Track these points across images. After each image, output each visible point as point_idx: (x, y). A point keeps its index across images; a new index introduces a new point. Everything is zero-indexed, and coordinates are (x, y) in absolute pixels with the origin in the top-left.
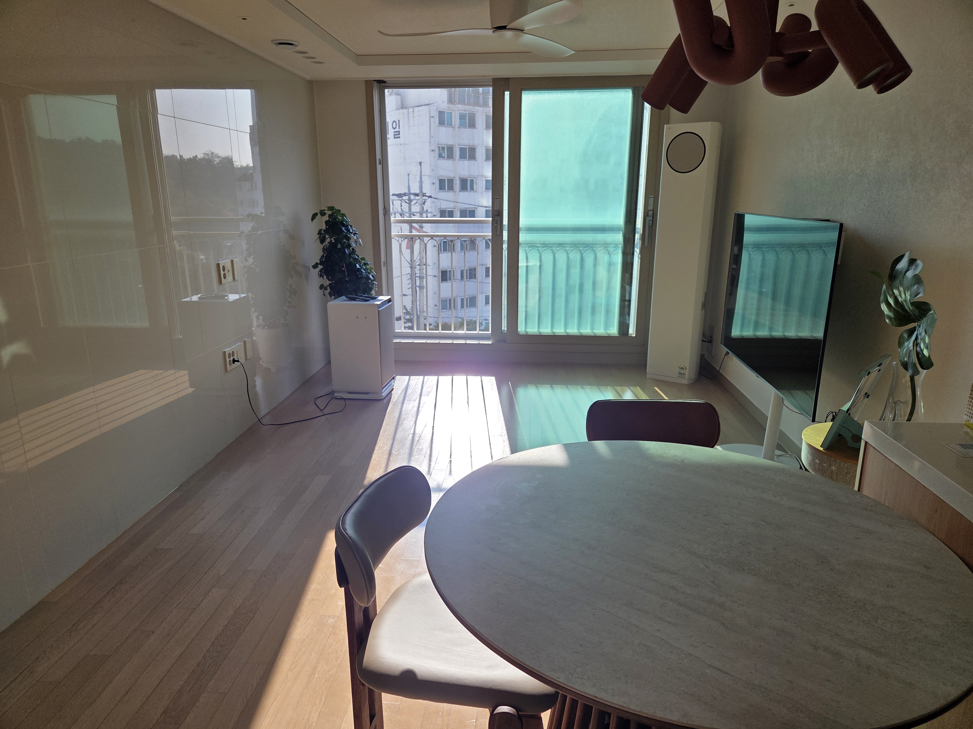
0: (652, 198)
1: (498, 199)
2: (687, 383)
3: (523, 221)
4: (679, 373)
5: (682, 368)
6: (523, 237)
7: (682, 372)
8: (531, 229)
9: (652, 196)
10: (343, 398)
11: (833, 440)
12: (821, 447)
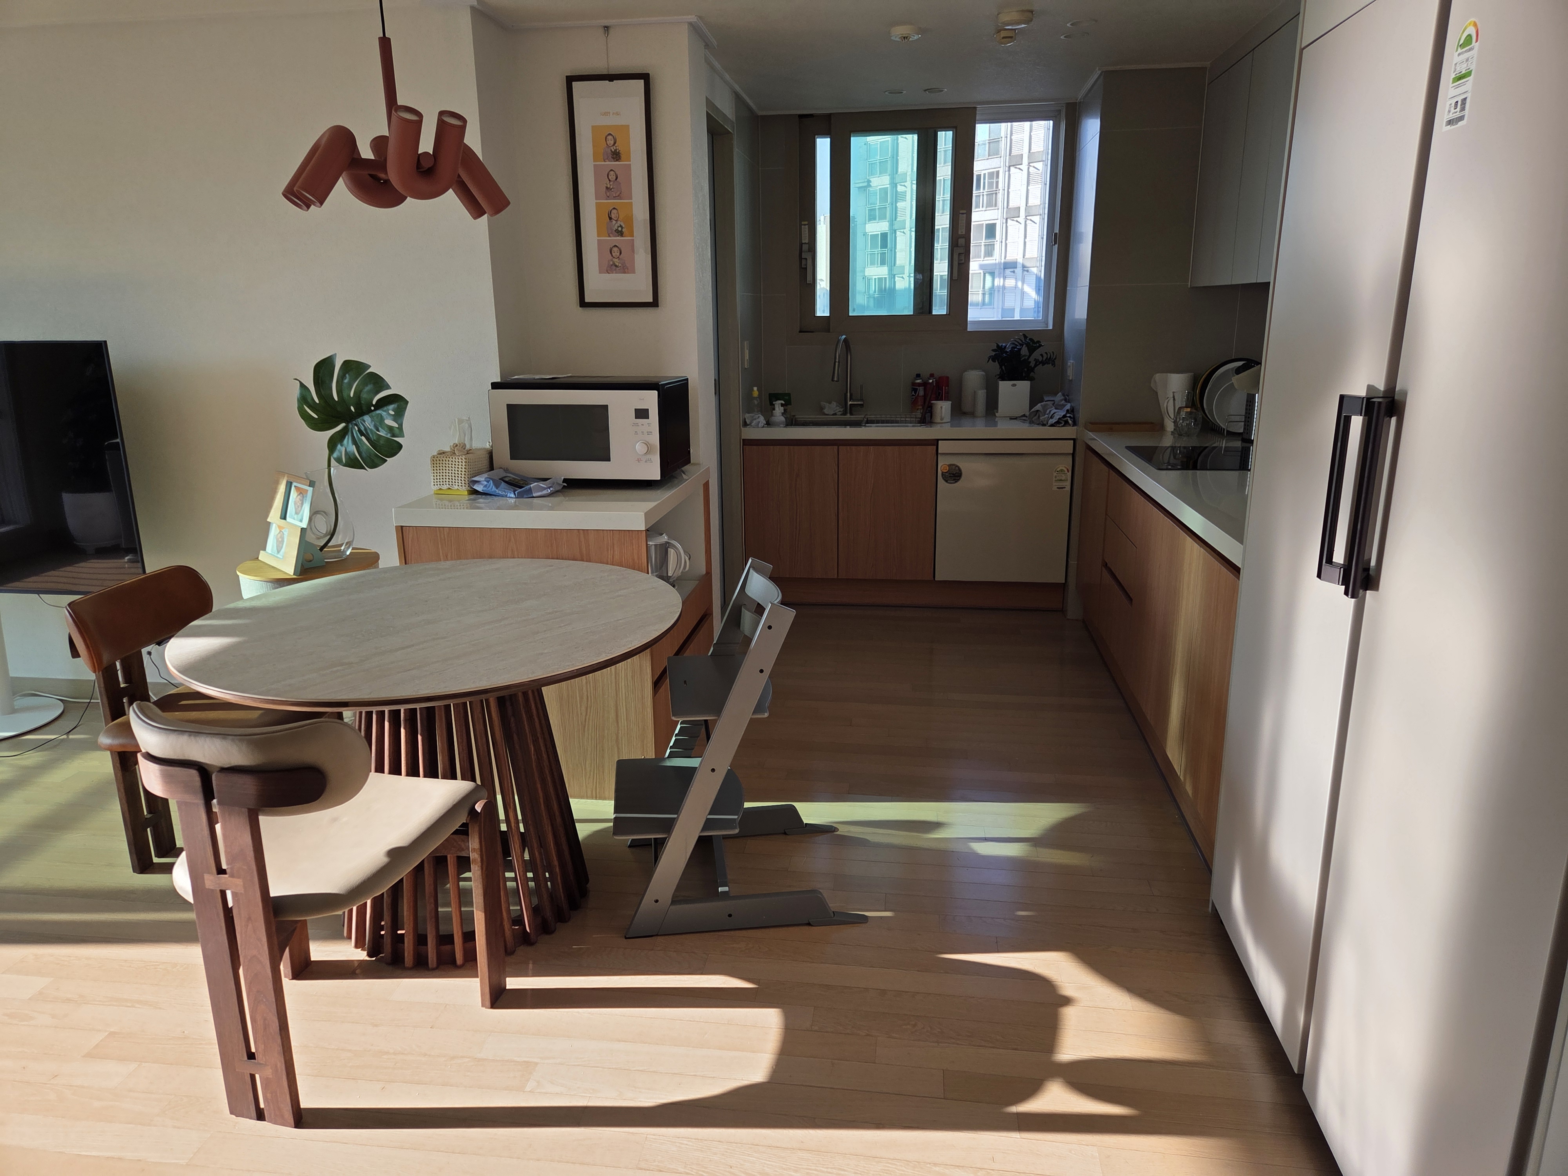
11: (302, 565)
12: (294, 574)
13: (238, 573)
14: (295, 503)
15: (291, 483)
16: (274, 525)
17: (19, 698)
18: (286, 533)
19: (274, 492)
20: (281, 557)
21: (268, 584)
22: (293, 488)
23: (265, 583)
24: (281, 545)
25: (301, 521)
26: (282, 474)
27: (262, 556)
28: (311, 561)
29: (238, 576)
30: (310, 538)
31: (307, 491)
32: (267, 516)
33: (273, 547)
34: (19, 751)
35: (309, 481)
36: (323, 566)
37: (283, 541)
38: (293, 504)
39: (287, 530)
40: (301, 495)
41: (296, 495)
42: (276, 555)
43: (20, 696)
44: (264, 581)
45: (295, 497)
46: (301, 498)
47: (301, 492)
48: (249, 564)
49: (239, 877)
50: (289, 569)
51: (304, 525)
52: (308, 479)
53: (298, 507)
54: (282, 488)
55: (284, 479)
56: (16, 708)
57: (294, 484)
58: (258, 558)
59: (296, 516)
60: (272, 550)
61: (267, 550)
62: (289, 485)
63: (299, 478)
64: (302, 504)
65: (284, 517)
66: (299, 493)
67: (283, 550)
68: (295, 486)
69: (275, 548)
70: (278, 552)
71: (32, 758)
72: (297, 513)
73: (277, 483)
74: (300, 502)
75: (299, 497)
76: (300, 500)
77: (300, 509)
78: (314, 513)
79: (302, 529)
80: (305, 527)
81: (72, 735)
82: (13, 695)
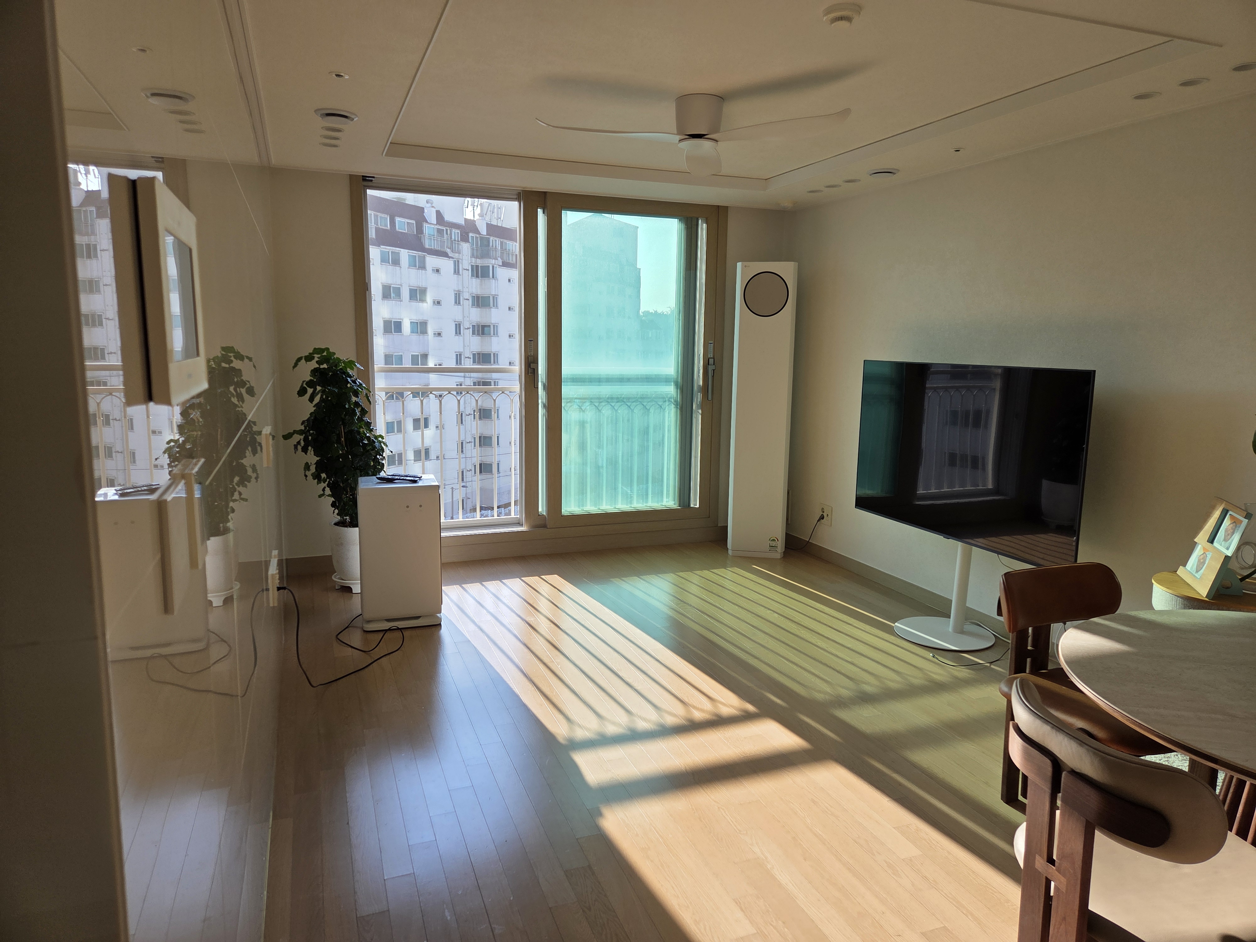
0: (712, 344)
1: (532, 342)
2: (779, 558)
3: (567, 369)
4: (770, 546)
5: (774, 540)
6: (567, 391)
7: (774, 544)
8: (578, 380)
9: (712, 342)
10: (398, 629)
11: (1217, 589)
12: (1206, 597)
13: (1153, 581)
14: (1226, 531)
15: (1227, 511)
16: (1200, 546)
17: (969, 623)
18: (1209, 556)
19: (1208, 516)
20: (1199, 577)
21: (1178, 599)
22: (1228, 516)
23: (1176, 597)
24: (1201, 566)
25: (1228, 549)
26: (1221, 500)
27: (1181, 571)
28: (1228, 588)
29: (1153, 584)
30: (1234, 565)
31: (1242, 521)
32: (1195, 537)
33: (1193, 565)
34: (956, 663)
35: (1246, 513)
36: (1240, 596)
37: (1204, 563)
38: (1224, 531)
39: (1211, 554)
40: (1234, 524)
41: (1229, 523)
42: (1194, 574)
43: (969, 622)
44: (1176, 596)
45: (1228, 525)
46: (1234, 527)
47: (1236, 522)
48: (1165, 575)
49: (1064, 876)
50: (1203, 590)
51: (1229, 553)
52: (1245, 511)
53: (1228, 535)
54: (1217, 514)
55: (1221, 506)
56: (964, 630)
57: (1230, 512)
58: (1176, 572)
59: (1223, 543)
60: (1192, 568)
61: (1186, 567)
62: (1225, 513)
63: (1237, 508)
64: (1233, 533)
65: (1211, 540)
66: (1233, 521)
67: (1202, 571)
68: (1230, 515)
69: (1195, 567)
70: (1197, 572)
71: (963, 673)
72: (1225, 540)
73: (1213, 508)
74: (1231, 531)
75: (1232, 525)
76: (1232, 529)
77: (1229, 537)
78: (1242, 544)
79: (1227, 557)
80: (1230, 555)
81: (994, 665)
82: (966, 620)
